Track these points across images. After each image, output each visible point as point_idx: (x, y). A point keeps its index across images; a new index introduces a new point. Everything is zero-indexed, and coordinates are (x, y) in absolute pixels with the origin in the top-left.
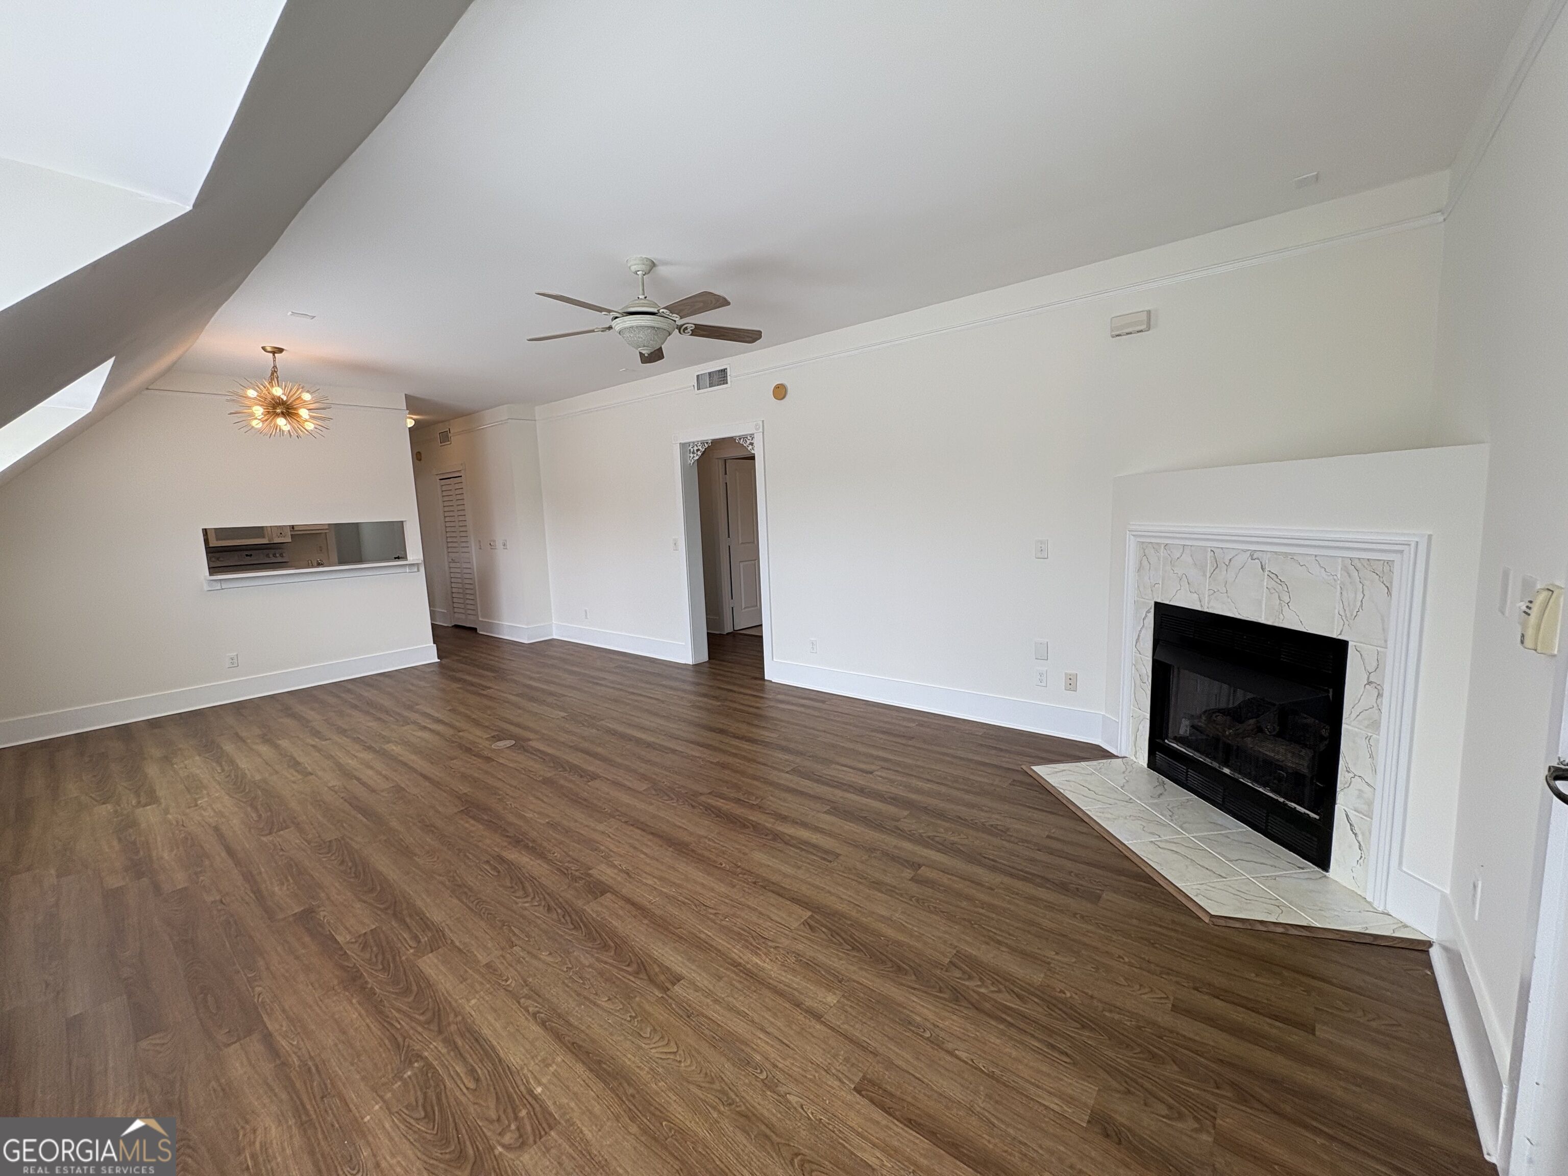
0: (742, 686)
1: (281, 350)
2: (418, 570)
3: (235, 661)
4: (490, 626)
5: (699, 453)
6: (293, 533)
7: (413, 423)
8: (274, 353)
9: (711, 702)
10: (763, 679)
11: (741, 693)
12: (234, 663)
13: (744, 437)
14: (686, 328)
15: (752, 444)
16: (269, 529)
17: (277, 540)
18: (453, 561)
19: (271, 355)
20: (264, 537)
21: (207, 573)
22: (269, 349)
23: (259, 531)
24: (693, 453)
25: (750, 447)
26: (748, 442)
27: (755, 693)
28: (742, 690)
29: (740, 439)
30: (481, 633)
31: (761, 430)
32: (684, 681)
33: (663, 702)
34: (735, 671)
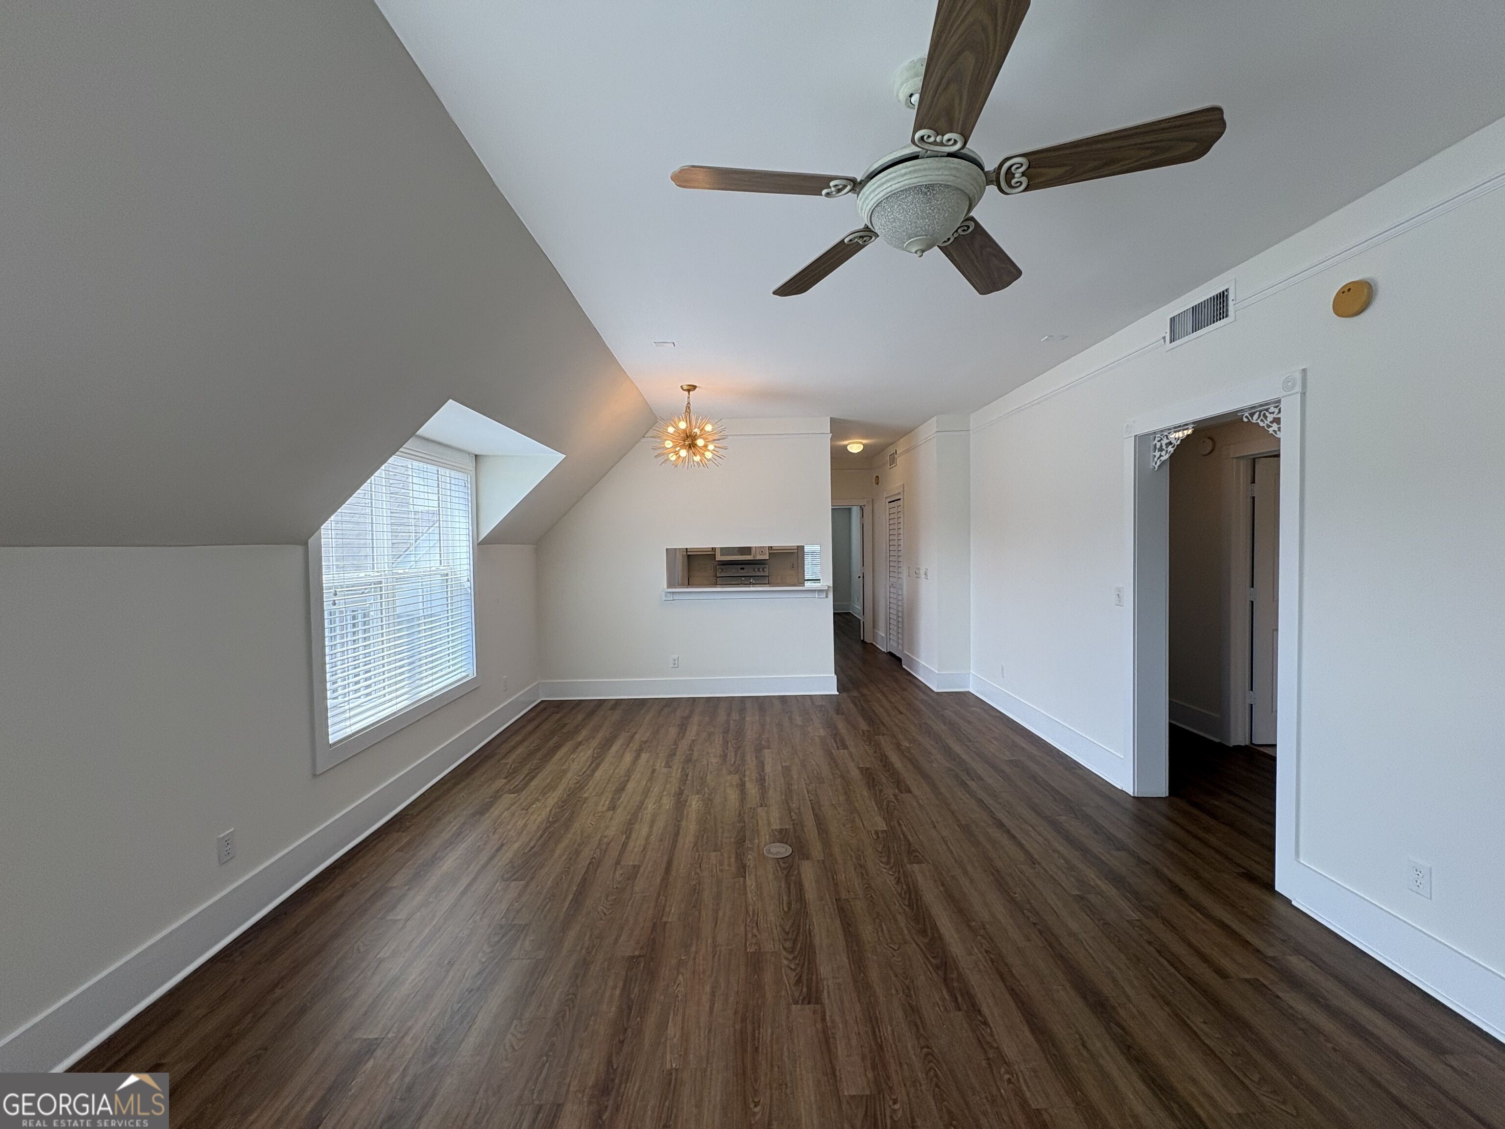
0: (1208, 887)
1: (694, 387)
2: (827, 597)
3: (676, 662)
4: (912, 662)
5: (1171, 449)
6: (771, 552)
7: (862, 447)
8: (689, 391)
9: (1123, 904)
10: (1269, 885)
11: (1199, 908)
12: (676, 664)
13: (1262, 409)
14: (1009, 174)
15: (1277, 421)
16: (754, 549)
17: (759, 557)
18: (892, 586)
19: (687, 392)
20: (750, 554)
21: (666, 586)
22: (685, 388)
23: (747, 550)
24: (1161, 449)
25: (1275, 426)
26: (1270, 417)
27: (1236, 925)
28: (1207, 901)
29: (1252, 415)
30: (904, 666)
31: (1298, 388)
32: (1098, 829)
33: (1033, 862)
34: (1213, 840)
